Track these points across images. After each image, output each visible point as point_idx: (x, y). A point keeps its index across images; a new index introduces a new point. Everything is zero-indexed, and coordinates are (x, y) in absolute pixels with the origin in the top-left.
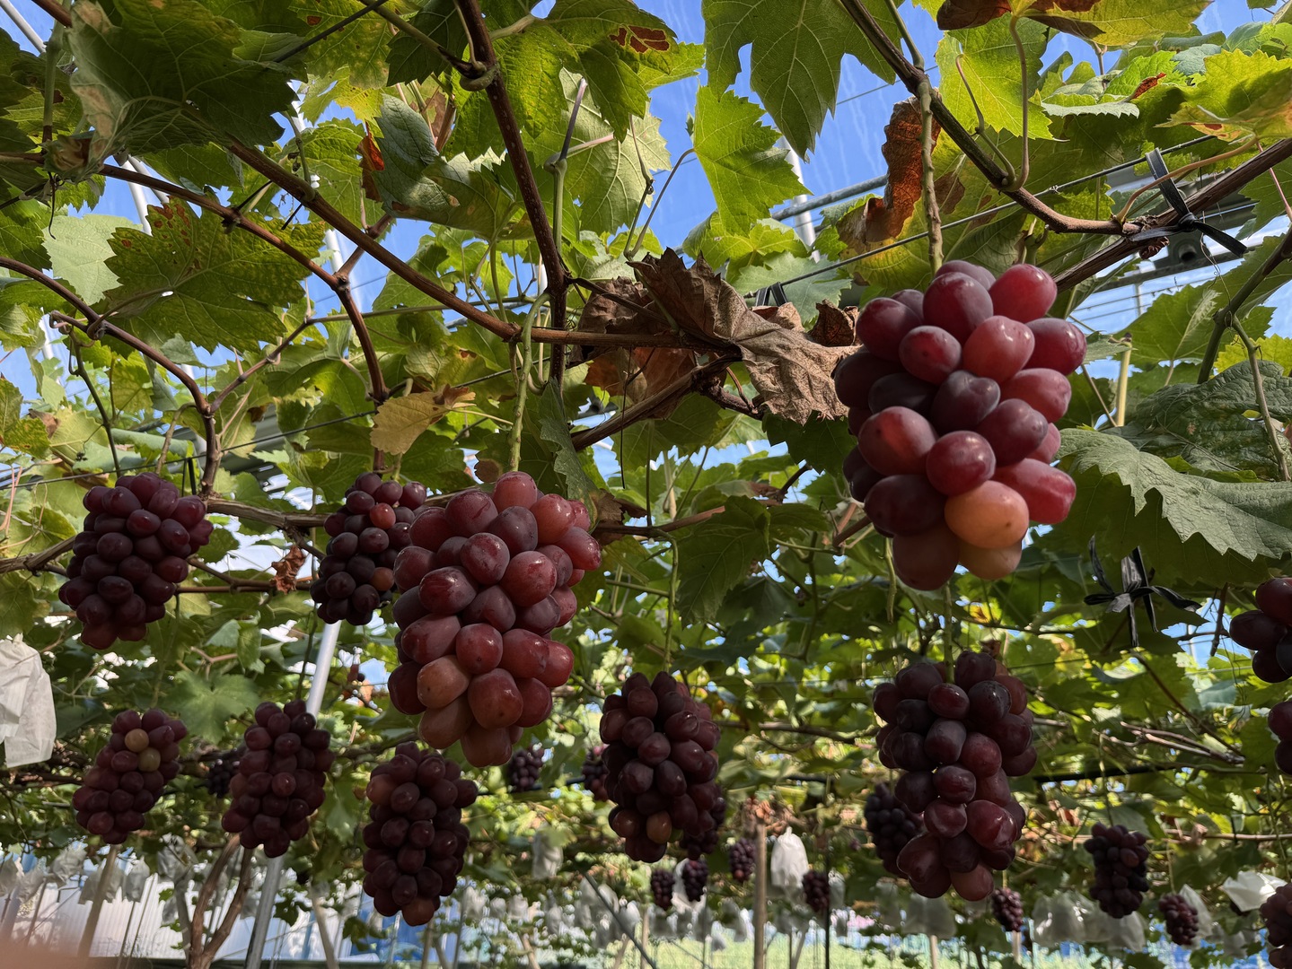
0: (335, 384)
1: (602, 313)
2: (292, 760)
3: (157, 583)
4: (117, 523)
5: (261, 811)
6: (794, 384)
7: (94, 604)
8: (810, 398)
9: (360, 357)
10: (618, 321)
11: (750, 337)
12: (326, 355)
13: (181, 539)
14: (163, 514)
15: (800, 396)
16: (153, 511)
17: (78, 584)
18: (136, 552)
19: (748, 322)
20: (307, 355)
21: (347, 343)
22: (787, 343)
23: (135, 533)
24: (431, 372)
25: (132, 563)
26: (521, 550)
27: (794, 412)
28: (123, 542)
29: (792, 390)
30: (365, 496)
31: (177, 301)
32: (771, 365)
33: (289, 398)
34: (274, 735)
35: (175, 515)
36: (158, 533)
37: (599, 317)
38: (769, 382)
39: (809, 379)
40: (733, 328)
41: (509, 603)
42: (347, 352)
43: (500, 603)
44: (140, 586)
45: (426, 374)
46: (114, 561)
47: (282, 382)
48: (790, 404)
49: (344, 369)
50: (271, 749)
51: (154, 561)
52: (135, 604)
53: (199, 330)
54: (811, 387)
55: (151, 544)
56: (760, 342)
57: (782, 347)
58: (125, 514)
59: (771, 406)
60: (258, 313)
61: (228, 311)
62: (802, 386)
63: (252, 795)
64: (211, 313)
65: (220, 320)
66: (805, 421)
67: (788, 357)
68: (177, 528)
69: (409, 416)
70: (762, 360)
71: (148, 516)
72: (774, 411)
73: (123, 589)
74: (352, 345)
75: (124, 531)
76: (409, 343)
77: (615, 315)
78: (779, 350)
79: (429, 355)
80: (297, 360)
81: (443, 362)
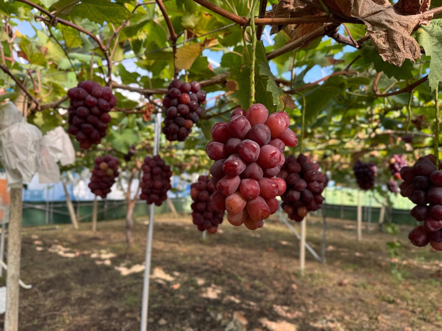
0: (152, 30)
1: (288, 6)
2: (159, 176)
3: (101, 124)
4: (81, 103)
5: (152, 193)
6: (395, 43)
7: (81, 135)
8: (404, 51)
9: (162, 18)
10: (296, 9)
11: (369, 15)
12: (147, 18)
13: (106, 107)
14: (98, 97)
15: (399, 50)
16: (93, 95)
17: (73, 128)
18: (91, 113)
19: (367, 6)
20: (139, 18)
21: (156, 13)
22: (390, 19)
23: (89, 105)
24: (193, 25)
25: (91, 118)
26: (264, 145)
27: (395, 60)
28: (85, 110)
29: (394, 46)
30: (177, 91)
31: (84, 5)
32: (384, 33)
33: (135, 38)
34: (152, 168)
35: (102, 97)
36: (98, 105)
37: (287, 8)
38: (382, 44)
39: (403, 40)
40: (360, 10)
41: (261, 169)
42: (156, 16)
43: (257, 169)
44: (95, 126)
45: (191, 26)
46: (84, 118)
47: (131, 31)
48: (393, 55)
49: (154, 24)
50: (151, 172)
51: (99, 116)
52: (95, 133)
53: (95, 17)
54: (404, 44)
55: (96, 110)
56: (375, 18)
57: (389, 21)
58: (84, 99)
59: (383, 57)
60: (118, 7)
61: (106, 8)
62: (400, 44)
63: (148, 188)
64: (99, 9)
65: (103, 12)
66: (401, 64)
67: (392, 27)
68: (104, 102)
69: (190, 53)
70: (377, 29)
71: (92, 99)
72: (385, 59)
73: (90, 128)
74: (157, 13)
75: (85, 105)
76: (182, 11)
77: (294, 5)
78: (387, 24)
79: (192, 16)
80: (135, 21)
81: (198, 19)
